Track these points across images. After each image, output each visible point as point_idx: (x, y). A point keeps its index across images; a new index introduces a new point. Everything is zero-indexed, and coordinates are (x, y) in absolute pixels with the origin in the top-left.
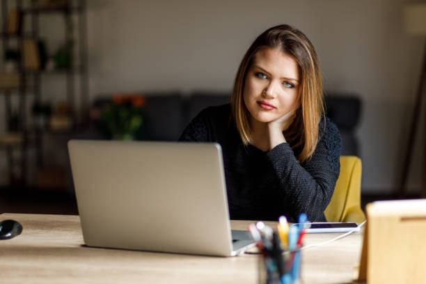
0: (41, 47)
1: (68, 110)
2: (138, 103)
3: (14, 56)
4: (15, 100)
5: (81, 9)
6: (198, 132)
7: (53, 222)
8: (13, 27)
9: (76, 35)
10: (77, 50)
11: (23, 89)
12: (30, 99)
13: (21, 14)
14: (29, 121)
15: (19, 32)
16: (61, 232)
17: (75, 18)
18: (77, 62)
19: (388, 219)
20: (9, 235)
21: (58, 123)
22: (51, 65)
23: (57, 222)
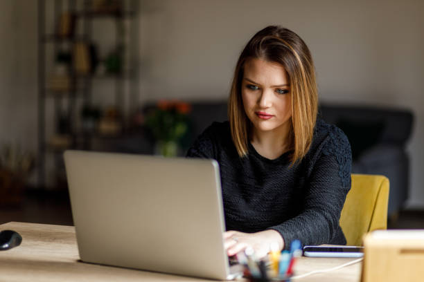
0: (93, 51)
1: (116, 115)
2: (184, 111)
3: (65, 58)
4: (65, 103)
5: (134, 14)
6: (204, 145)
7: (58, 233)
8: (65, 29)
9: (127, 40)
10: (127, 55)
11: (73, 92)
12: (79, 102)
13: (74, 18)
14: (78, 124)
15: (71, 35)
16: (62, 245)
17: (127, 23)
18: (127, 67)
19: (387, 250)
20: (6, 246)
21: (107, 127)
22: (101, 69)
23: (62, 233)
